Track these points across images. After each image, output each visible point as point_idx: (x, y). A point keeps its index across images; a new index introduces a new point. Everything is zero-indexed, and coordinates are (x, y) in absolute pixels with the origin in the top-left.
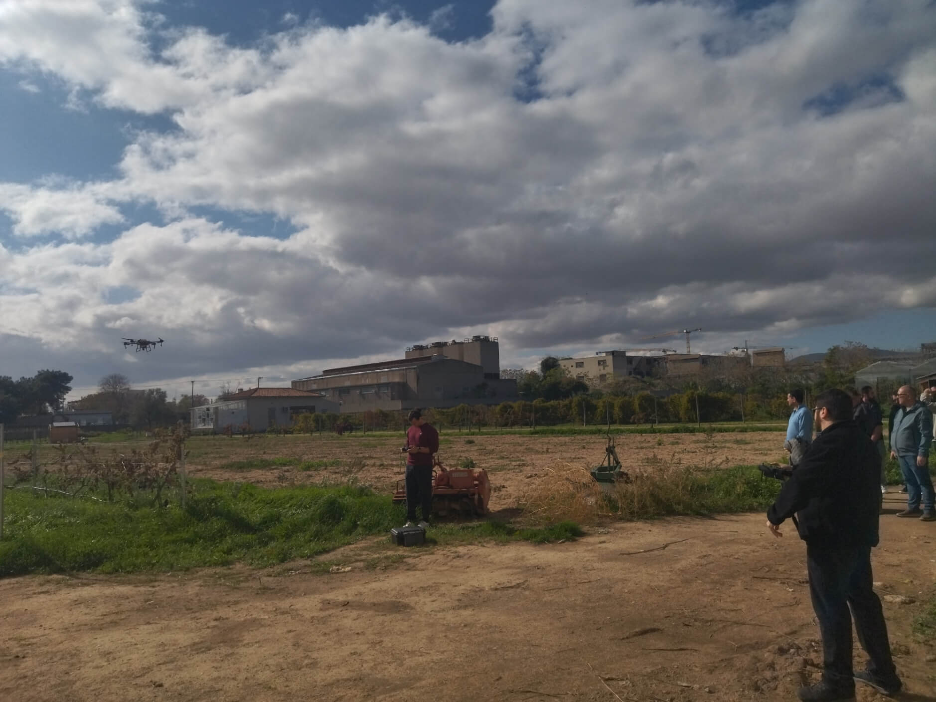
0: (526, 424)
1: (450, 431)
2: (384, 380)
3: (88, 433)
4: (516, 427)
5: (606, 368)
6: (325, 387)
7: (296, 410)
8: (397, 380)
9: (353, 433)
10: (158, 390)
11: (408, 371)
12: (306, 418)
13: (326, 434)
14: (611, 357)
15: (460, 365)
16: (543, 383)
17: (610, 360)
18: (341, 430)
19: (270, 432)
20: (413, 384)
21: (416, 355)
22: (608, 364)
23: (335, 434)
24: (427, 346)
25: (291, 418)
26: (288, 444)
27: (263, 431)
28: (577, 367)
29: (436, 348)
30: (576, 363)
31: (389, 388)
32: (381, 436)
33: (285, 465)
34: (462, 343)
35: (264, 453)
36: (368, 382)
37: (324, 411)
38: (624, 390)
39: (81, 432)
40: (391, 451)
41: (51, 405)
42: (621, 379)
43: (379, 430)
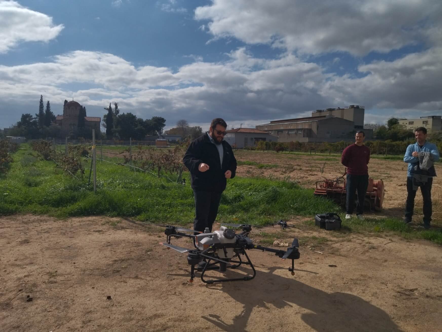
0: (380, 153)
1: (335, 154)
2: (300, 127)
3: (171, 144)
4: (374, 154)
5: (427, 125)
6: (271, 129)
7: (257, 139)
8: (307, 127)
9: (284, 152)
10: (199, 127)
11: (313, 123)
12: (262, 143)
13: (270, 151)
14: (431, 119)
15: (341, 121)
16: (388, 132)
17: (430, 121)
18: (278, 150)
19: (245, 149)
20: (314, 129)
21: (318, 115)
22: (428, 123)
23: (275, 152)
24: (324, 110)
25: (255, 143)
26: (252, 155)
27: (242, 148)
28: (409, 124)
29: (329, 112)
30: (409, 122)
31: (303, 131)
32: (298, 154)
33: (250, 165)
34: (343, 109)
35: (241, 158)
36: (292, 128)
37: (270, 141)
38: (439, 138)
39: (168, 143)
40: (305, 162)
41: (158, 131)
42: (438, 132)
43: (297, 151)
